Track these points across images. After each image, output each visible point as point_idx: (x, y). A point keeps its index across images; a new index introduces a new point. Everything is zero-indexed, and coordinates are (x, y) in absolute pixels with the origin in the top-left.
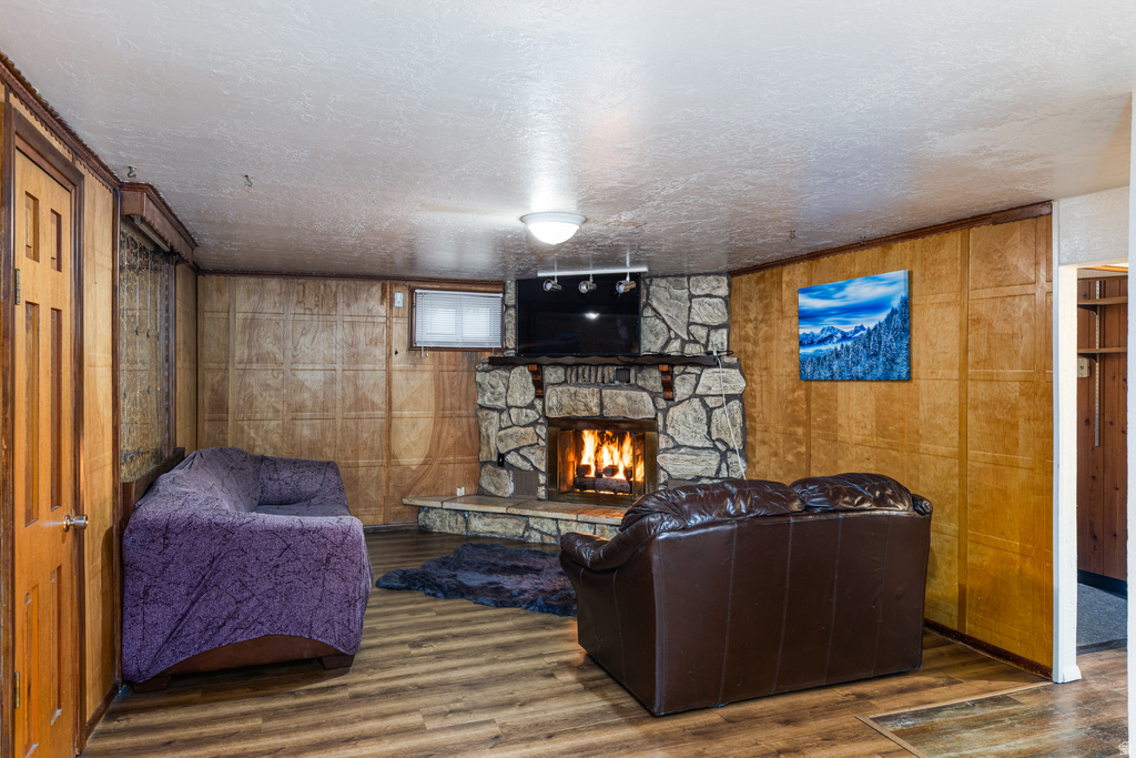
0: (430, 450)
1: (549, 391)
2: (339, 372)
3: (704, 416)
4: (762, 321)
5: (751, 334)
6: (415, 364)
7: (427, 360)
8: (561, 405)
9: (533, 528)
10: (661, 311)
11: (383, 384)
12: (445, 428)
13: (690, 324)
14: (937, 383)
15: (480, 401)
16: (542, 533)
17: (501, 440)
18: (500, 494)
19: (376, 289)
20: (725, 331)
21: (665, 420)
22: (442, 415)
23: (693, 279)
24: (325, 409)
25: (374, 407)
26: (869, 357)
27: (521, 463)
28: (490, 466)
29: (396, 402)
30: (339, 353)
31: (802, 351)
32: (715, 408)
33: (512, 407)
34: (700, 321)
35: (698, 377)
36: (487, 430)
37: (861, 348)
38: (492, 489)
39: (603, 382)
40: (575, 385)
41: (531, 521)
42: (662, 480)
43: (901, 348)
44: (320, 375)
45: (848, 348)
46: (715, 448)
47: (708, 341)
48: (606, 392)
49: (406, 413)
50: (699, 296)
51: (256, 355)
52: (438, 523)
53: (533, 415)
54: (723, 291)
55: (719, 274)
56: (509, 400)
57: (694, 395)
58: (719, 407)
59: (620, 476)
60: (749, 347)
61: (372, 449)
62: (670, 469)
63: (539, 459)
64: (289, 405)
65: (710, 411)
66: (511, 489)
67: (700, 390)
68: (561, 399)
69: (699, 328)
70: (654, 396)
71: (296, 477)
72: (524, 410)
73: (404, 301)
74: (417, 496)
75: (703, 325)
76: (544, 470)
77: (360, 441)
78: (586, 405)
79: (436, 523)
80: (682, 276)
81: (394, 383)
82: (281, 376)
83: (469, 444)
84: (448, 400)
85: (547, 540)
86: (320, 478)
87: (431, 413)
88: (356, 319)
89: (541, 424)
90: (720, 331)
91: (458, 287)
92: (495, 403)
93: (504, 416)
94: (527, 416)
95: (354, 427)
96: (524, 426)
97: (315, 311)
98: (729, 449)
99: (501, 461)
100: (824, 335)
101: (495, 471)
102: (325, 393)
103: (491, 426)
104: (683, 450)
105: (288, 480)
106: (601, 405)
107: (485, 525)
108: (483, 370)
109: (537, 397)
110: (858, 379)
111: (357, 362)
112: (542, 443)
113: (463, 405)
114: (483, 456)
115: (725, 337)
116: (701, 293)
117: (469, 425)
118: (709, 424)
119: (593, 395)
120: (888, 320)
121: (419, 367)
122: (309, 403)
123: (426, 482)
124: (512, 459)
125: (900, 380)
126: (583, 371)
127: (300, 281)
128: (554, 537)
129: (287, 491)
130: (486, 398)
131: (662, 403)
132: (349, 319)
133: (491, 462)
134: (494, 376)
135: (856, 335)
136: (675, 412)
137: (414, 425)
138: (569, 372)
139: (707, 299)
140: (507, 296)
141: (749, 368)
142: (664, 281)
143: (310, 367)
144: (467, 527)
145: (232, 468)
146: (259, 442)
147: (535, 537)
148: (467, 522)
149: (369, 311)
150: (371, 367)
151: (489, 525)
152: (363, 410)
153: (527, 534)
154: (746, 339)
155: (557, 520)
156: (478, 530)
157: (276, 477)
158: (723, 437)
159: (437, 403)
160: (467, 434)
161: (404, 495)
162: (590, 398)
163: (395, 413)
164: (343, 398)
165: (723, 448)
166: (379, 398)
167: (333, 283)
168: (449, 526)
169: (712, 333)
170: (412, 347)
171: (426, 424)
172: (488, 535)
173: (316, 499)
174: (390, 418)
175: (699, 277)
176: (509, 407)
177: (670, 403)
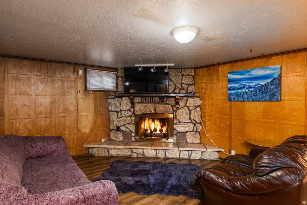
0: (92, 127)
1: (136, 105)
2: (57, 99)
3: (188, 113)
4: (209, 83)
5: (204, 87)
6: (87, 96)
7: (91, 95)
8: (140, 110)
9: (134, 152)
10: (173, 79)
11: (74, 103)
12: (98, 119)
13: (182, 84)
14: (294, 102)
15: (110, 109)
16: (137, 154)
17: (118, 122)
18: (118, 140)
19: (72, 68)
20: (193, 86)
21: (176, 114)
22: (96, 114)
23: (183, 69)
24: (51, 113)
25: (71, 112)
26: (262, 93)
27: (126, 129)
28: (114, 131)
29: (80, 110)
30: (57, 92)
31: (229, 92)
32: (192, 110)
33: (122, 111)
34: (185, 83)
35: (187, 100)
36: (113, 118)
37: (258, 90)
38: (115, 139)
39: (155, 102)
40: (145, 103)
41: (133, 150)
42: (175, 133)
43: (278, 91)
44: (49, 100)
45: (252, 91)
46: (192, 122)
47: (188, 89)
48: (157, 105)
49: (84, 114)
50: (185, 75)
51: (19, 92)
52: (97, 153)
53: (130, 113)
54: (193, 74)
55: (192, 68)
56: (121, 108)
57: (186, 106)
58: (193, 110)
59: (158, 132)
60: (203, 91)
61: (71, 128)
62: (178, 129)
63: (132, 128)
64: (35, 112)
65: (190, 111)
66: (121, 138)
67: (188, 104)
68: (140, 108)
69: (185, 85)
70: (172, 106)
71: (45, 145)
72: (127, 112)
73: (82, 73)
74: (88, 143)
75: (186, 84)
76: (134, 131)
77: (66, 125)
78: (150, 110)
79: (96, 152)
80: (180, 68)
81: (79, 103)
82: (31, 101)
83: (106, 124)
84: (99, 109)
85: (139, 156)
86: (57, 144)
87: (93, 113)
88: (64, 79)
89: (133, 116)
90: (192, 86)
91: (102, 69)
92: (116, 110)
93: (119, 114)
94: (128, 113)
95: (63, 120)
96: (127, 117)
97: (46, 75)
98: (196, 122)
99: (118, 129)
100: (240, 87)
101: (116, 133)
102: (51, 107)
103: (114, 117)
104: (182, 123)
105: (41, 147)
106: (155, 110)
107: (116, 152)
108: (111, 98)
109: (131, 107)
110: (256, 101)
111: (64, 95)
112: (133, 122)
113: (104, 110)
114: (111, 127)
115: (193, 88)
116: (186, 74)
117: (106, 117)
118: (190, 115)
119: (152, 106)
120: (272, 81)
121: (88, 97)
122: (44, 111)
123: (90, 138)
124: (122, 128)
125: (277, 101)
126: (148, 98)
127: (39, 62)
128: (142, 155)
129: (41, 152)
130: (112, 108)
131: (175, 109)
132: (61, 79)
133: (114, 130)
134: (115, 100)
135: (256, 87)
136: (179, 111)
137: (87, 118)
138: (143, 99)
139: (187, 76)
140: (118, 73)
141: (203, 97)
142: (174, 70)
143: (44, 97)
144: (108, 153)
145: (13, 146)
146: (21, 128)
147: (135, 155)
148: (108, 152)
149: (69, 76)
150: (70, 97)
151: (117, 152)
152: (67, 113)
153: (132, 154)
154: (202, 88)
155: (143, 149)
156: (113, 154)
157: (35, 146)
158: (195, 119)
159: (95, 110)
160: (105, 120)
161: (83, 143)
162: (151, 107)
163: (80, 114)
164: (59, 109)
165: (194, 122)
166: (73, 109)
167: (54, 64)
168: (101, 153)
169: (189, 87)
170: (86, 90)
171: (91, 118)
172: (116, 155)
173: (56, 154)
174: (78, 115)
175: (185, 69)
176: (121, 111)
177: (177, 108)
